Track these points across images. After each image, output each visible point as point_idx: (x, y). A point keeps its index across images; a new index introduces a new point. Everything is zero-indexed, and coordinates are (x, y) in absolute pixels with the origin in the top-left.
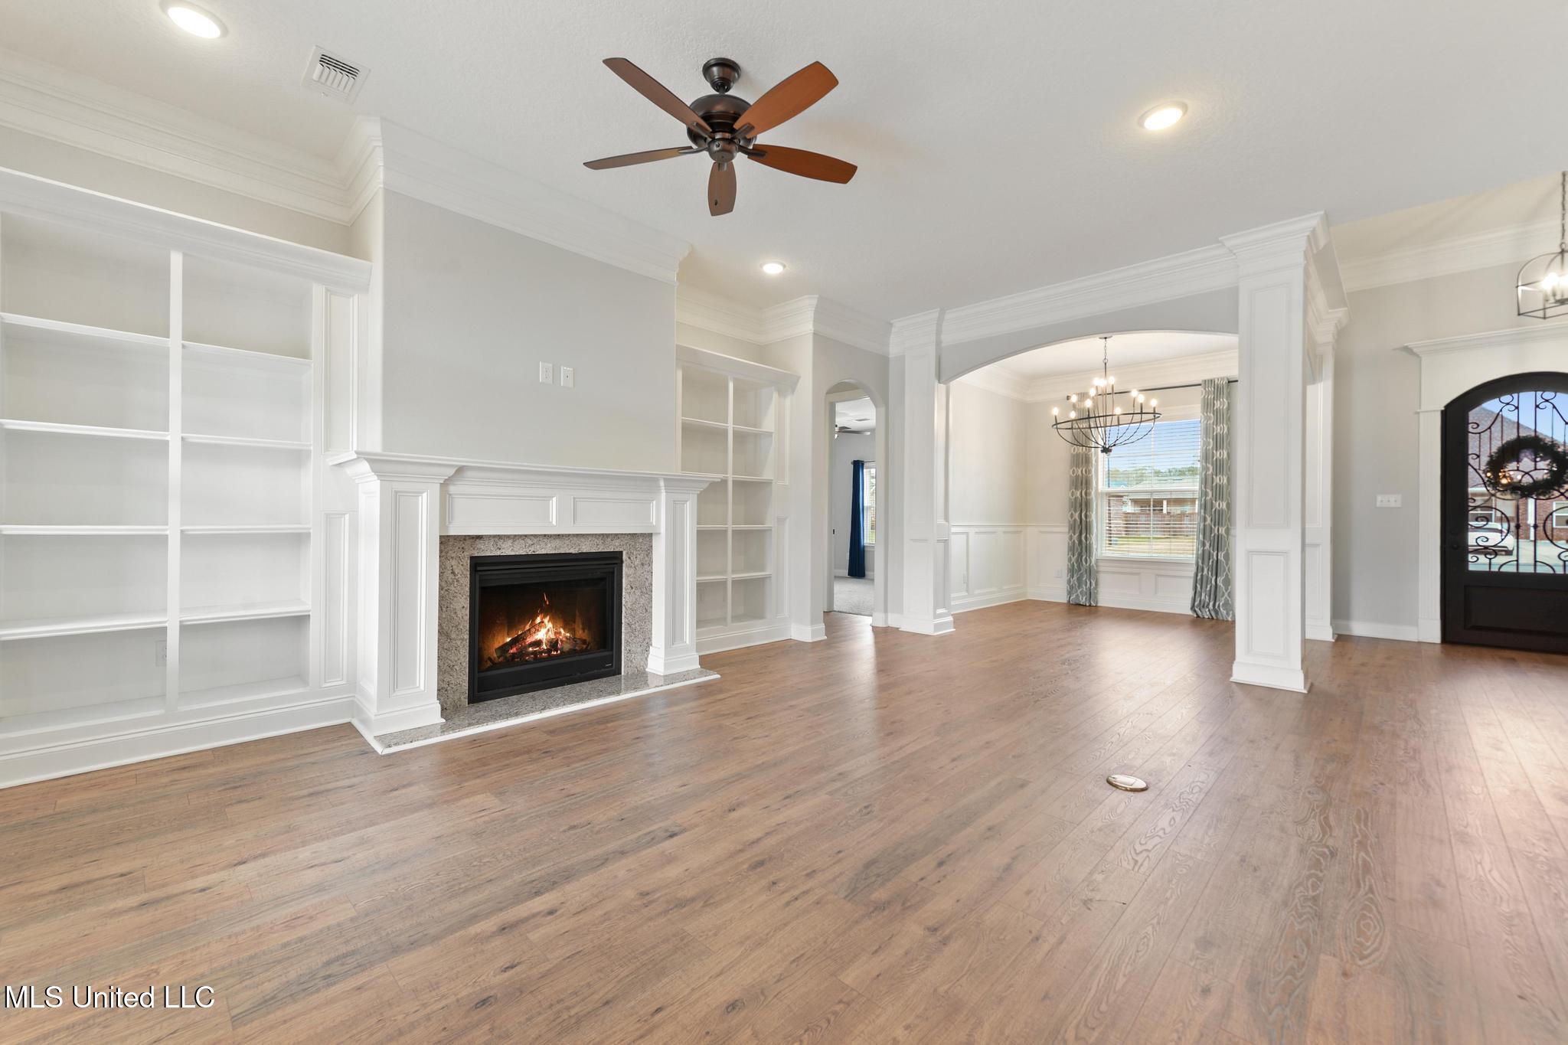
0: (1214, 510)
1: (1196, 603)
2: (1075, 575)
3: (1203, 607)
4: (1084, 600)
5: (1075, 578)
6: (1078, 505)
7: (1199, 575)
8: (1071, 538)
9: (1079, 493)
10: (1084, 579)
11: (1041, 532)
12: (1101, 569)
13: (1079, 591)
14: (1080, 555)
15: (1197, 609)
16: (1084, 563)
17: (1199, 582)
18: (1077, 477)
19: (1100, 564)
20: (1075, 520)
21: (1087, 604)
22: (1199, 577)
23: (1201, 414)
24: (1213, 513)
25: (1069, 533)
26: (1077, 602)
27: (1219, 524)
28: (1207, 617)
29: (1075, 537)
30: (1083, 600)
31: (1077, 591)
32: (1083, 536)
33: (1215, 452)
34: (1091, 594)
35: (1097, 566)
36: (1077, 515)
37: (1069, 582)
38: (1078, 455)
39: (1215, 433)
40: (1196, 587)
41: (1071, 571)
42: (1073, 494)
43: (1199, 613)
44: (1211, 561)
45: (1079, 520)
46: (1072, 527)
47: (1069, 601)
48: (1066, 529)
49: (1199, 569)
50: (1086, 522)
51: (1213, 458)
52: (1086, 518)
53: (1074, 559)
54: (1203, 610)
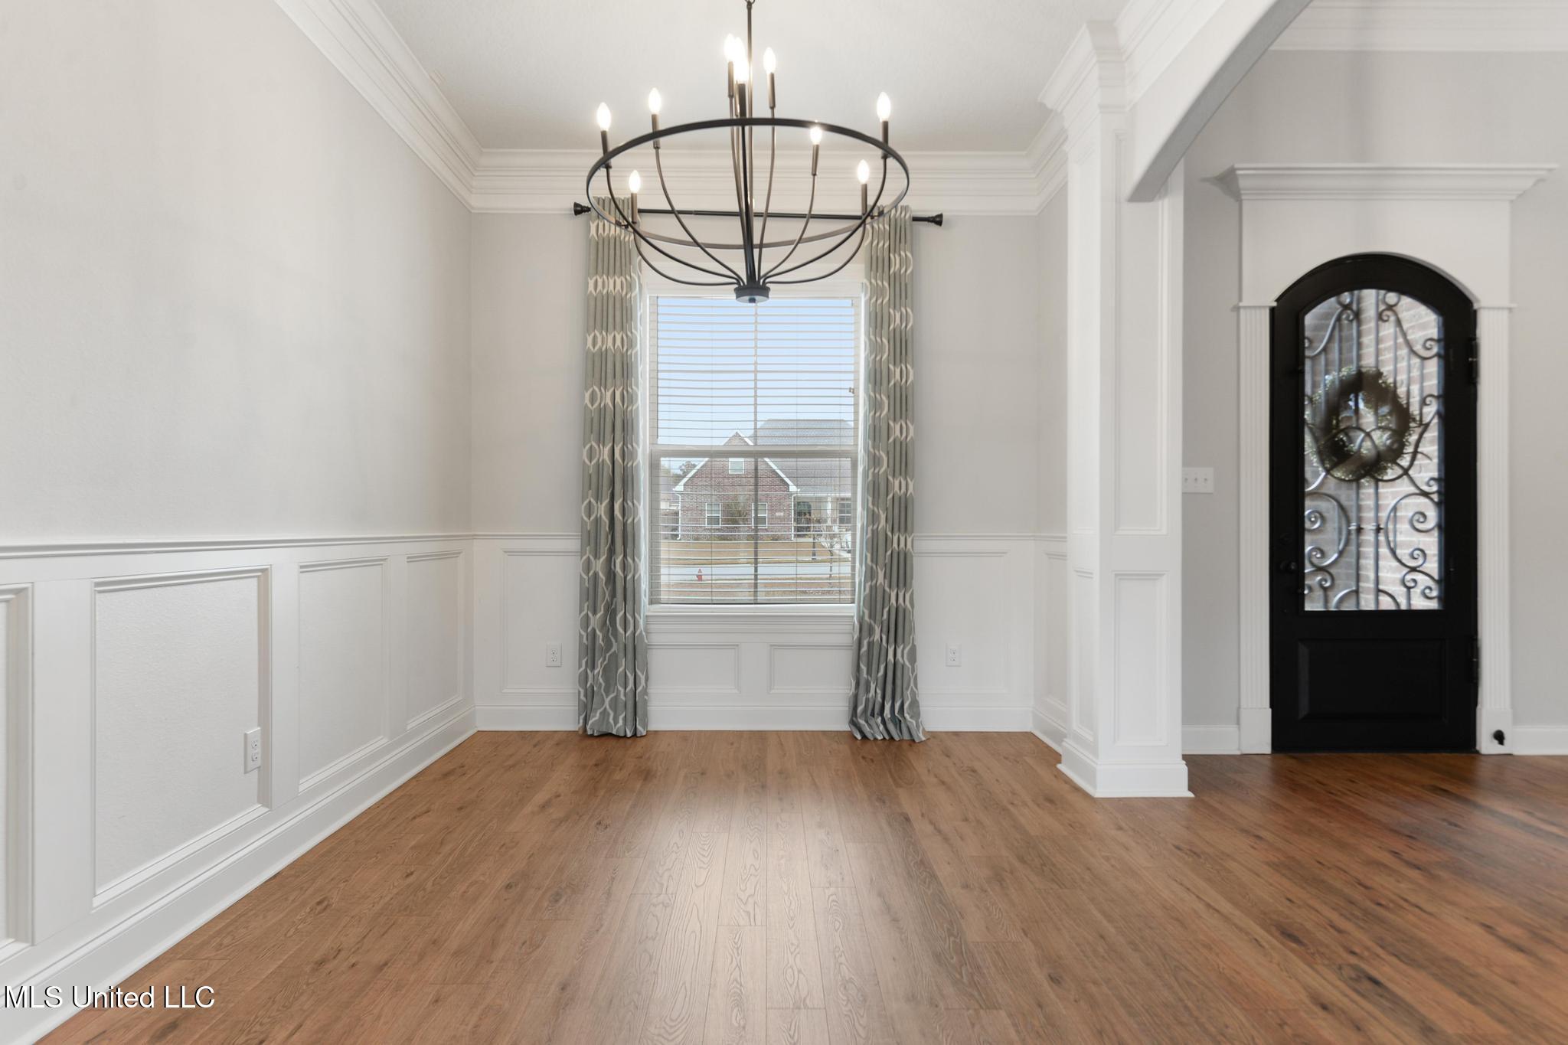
0: (890, 496)
1: (860, 709)
2: (599, 662)
3: (873, 715)
4: (621, 723)
5: (598, 669)
6: (606, 482)
7: (865, 642)
8: (588, 566)
9: (607, 450)
10: (621, 670)
11: (510, 552)
12: (656, 639)
13: (607, 701)
14: (611, 611)
15: (862, 722)
16: (621, 630)
17: (864, 659)
18: (602, 411)
19: (653, 627)
20: (598, 520)
21: (629, 734)
22: (864, 649)
23: (865, 281)
24: (889, 503)
25: (582, 553)
26: (604, 730)
27: (899, 530)
28: (880, 738)
29: (599, 566)
30: (618, 726)
31: (603, 701)
32: (619, 560)
33: (891, 367)
34: (636, 708)
35: (647, 633)
36: (602, 510)
37: (584, 679)
38: (603, 355)
39: (892, 327)
40: (858, 669)
41: (590, 651)
42: (591, 454)
43: (867, 729)
44: (886, 610)
45: (605, 520)
46: (590, 539)
47: (585, 730)
48: (574, 544)
49: (865, 629)
50: (625, 524)
51: (889, 382)
52: (624, 515)
53: (595, 621)
54: (872, 722)
